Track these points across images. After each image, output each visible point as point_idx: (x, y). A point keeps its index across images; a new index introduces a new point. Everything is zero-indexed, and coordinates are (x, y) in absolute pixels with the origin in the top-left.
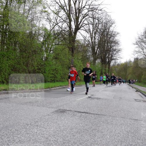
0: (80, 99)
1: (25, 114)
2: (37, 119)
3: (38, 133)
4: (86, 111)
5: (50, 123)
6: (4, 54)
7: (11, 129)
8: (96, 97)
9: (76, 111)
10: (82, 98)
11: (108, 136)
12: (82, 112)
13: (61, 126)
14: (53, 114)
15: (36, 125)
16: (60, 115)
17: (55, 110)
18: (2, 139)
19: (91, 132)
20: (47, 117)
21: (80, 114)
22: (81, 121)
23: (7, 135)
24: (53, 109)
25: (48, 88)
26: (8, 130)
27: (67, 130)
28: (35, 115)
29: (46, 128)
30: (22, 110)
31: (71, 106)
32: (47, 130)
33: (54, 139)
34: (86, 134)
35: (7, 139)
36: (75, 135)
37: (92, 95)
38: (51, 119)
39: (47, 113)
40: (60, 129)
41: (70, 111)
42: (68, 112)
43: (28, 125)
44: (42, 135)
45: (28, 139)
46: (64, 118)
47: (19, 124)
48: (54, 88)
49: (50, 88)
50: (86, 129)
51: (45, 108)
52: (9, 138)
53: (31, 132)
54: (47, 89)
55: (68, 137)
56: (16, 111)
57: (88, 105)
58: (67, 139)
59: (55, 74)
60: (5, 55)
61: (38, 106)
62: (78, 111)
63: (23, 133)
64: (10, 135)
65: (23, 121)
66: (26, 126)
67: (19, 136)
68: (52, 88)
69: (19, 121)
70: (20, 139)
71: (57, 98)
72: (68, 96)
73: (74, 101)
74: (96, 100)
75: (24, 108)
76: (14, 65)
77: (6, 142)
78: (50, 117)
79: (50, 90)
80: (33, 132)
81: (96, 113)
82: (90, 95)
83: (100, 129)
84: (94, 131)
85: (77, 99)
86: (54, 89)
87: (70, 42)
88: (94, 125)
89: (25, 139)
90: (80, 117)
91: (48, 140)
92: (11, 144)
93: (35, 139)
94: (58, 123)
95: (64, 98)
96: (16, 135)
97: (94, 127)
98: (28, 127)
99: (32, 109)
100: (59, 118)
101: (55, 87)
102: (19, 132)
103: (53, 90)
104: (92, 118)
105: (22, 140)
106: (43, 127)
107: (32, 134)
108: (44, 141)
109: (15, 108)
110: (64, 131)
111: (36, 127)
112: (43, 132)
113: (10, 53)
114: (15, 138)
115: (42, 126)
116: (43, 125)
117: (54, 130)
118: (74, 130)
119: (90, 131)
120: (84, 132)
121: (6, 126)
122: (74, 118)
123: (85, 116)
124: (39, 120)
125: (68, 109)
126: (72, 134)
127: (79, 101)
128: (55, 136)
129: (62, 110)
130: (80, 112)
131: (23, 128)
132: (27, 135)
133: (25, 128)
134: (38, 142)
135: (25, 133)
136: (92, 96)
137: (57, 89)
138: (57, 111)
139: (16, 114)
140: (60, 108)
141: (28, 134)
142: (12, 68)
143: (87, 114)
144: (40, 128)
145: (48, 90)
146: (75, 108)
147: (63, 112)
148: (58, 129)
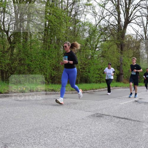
0: (125, 103)
1: (58, 116)
2: (69, 122)
3: (65, 137)
4: (126, 117)
5: (82, 127)
6: (44, 52)
7: (40, 132)
8: (145, 101)
9: (115, 116)
10: (127, 102)
11: (144, 146)
12: (122, 117)
13: (93, 131)
14: (88, 118)
15: (66, 129)
16: (96, 119)
17: (92, 114)
18: (28, 141)
19: (124, 141)
20: (80, 121)
21: (118, 120)
22: (117, 128)
23: (34, 137)
24: (90, 113)
25: (92, 90)
26: (37, 132)
27: (98, 136)
28: (68, 119)
29: (76, 133)
30: (56, 113)
31: (111, 110)
32: (76, 134)
33: (81, 144)
34: (118, 142)
35: (33, 141)
36: (105, 142)
37: (141, 99)
38: (84, 124)
39: (82, 117)
40: (90, 134)
41: (109, 116)
42: (105, 117)
43: (58, 128)
44: (69, 140)
45: (54, 143)
46: (99, 123)
47: (49, 127)
48: (98, 89)
49: (94, 90)
50: (119, 137)
51: (82, 111)
52: (36, 140)
53: (59, 136)
54: (90, 91)
55: (96, 143)
56: (50, 114)
57: (132, 110)
58: (95, 146)
59: (101, 74)
60: (45, 54)
61: (75, 109)
62: (118, 116)
63: (51, 136)
64: (37, 137)
65: (54, 124)
66: (56, 129)
67: (46, 139)
68: (96, 89)
69: (50, 124)
70: (46, 142)
71: (98, 101)
72: (111, 99)
73: (116, 105)
74: (143, 105)
75: (59, 111)
76: (55, 64)
77: (31, 144)
78: (84, 121)
79: (94, 91)
80: (61, 136)
81: (138, 120)
82: (138, 99)
83: (136, 138)
84: (128, 139)
85: (122, 102)
86: (99, 91)
87: (118, 38)
88: (131, 133)
89: (51, 142)
90: (118, 123)
91: (74, 145)
92: (35, 146)
93: (61, 143)
94: (91, 128)
95: (106, 101)
96: (43, 138)
97: (129, 135)
98: (57, 131)
99: (67, 112)
100: (93, 123)
101: (100, 88)
102: (47, 135)
103: (97, 91)
104: (131, 125)
105: (47, 143)
106: (73, 132)
107: (60, 138)
108: (70, 146)
109: (50, 110)
110: (95, 137)
111: (66, 131)
112: (72, 136)
113: (51, 52)
114: (41, 140)
115: (72, 130)
116: (74, 129)
117: (84, 135)
118: (106, 137)
119: (124, 139)
120: (116, 139)
121: (35, 128)
122: (110, 124)
123: (124, 122)
124: (71, 124)
125: (106, 114)
126: (103, 141)
127: (122, 105)
128: (83, 142)
129: (99, 114)
130: (120, 118)
131: (52, 131)
132: (53, 138)
133: (54, 131)
134: (63, 147)
135: (53, 136)
136: (139, 100)
137: (102, 91)
138: (93, 116)
139: (49, 116)
140: (97, 112)
141: (55, 137)
142: (54, 68)
143: (126, 120)
144: (70, 132)
145: (92, 92)
146: (115, 113)
147: (100, 117)
148: (88, 135)
